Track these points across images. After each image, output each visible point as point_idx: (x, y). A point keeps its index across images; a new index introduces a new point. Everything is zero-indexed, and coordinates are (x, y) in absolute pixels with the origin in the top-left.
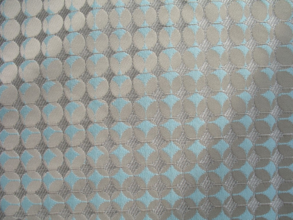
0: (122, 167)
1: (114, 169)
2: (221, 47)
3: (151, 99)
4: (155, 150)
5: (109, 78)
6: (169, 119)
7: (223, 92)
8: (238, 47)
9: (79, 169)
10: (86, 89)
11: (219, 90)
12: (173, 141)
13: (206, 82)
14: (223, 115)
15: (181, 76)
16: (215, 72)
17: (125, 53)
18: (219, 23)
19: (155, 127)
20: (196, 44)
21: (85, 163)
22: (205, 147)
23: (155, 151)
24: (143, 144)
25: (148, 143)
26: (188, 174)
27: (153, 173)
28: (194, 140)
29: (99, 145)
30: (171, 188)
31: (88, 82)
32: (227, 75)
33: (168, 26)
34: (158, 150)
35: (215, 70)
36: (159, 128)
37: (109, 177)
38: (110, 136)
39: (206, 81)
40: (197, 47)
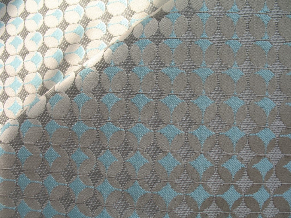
0: (137, 180)
1: (128, 181)
2: (267, 42)
3: (179, 98)
4: (181, 162)
5: (127, 69)
6: (200, 125)
7: (269, 98)
8: (289, 43)
9: (87, 175)
10: (99, 79)
11: (264, 95)
12: (204, 154)
13: (247, 84)
14: (268, 126)
15: (217, 74)
16: (259, 72)
17: (148, 40)
18: (265, 13)
19: (183, 133)
20: (236, 36)
21: (94, 169)
22: (243, 166)
23: (180, 164)
24: (166, 153)
25: (172, 152)
26: (221, 198)
27: (176, 192)
28: (231, 155)
29: (112, 149)
30: (198, 213)
31: (103, 71)
32: (274, 77)
33: (202, 11)
34: (184, 163)
35: (260, 69)
36: (188, 136)
37: (121, 190)
38: (126, 140)
39: (247, 82)
40: (236, 41)
